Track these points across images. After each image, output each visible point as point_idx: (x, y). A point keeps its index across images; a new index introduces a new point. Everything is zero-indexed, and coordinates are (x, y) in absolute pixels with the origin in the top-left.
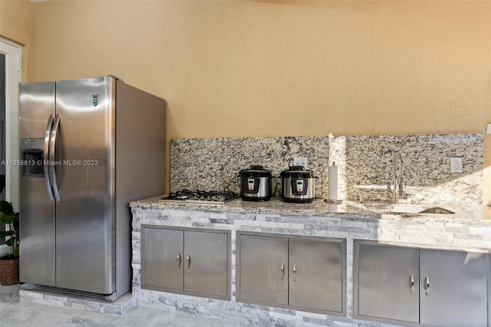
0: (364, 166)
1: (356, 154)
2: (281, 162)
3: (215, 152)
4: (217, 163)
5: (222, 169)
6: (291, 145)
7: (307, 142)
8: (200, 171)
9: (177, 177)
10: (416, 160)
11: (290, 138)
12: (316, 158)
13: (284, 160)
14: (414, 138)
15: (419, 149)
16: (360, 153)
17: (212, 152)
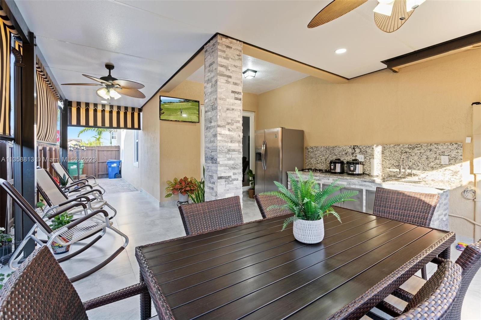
0: (392, 159)
1: (388, 154)
2: (352, 157)
3: (323, 153)
4: (324, 157)
5: (326, 160)
6: (356, 149)
7: (363, 148)
8: (317, 161)
9: (308, 163)
10: (421, 157)
11: (355, 146)
12: (368, 155)
13: (353, 156)
14: (420, 146)
15: (422, 151)
16: (390, 153)
17: (322, 152)
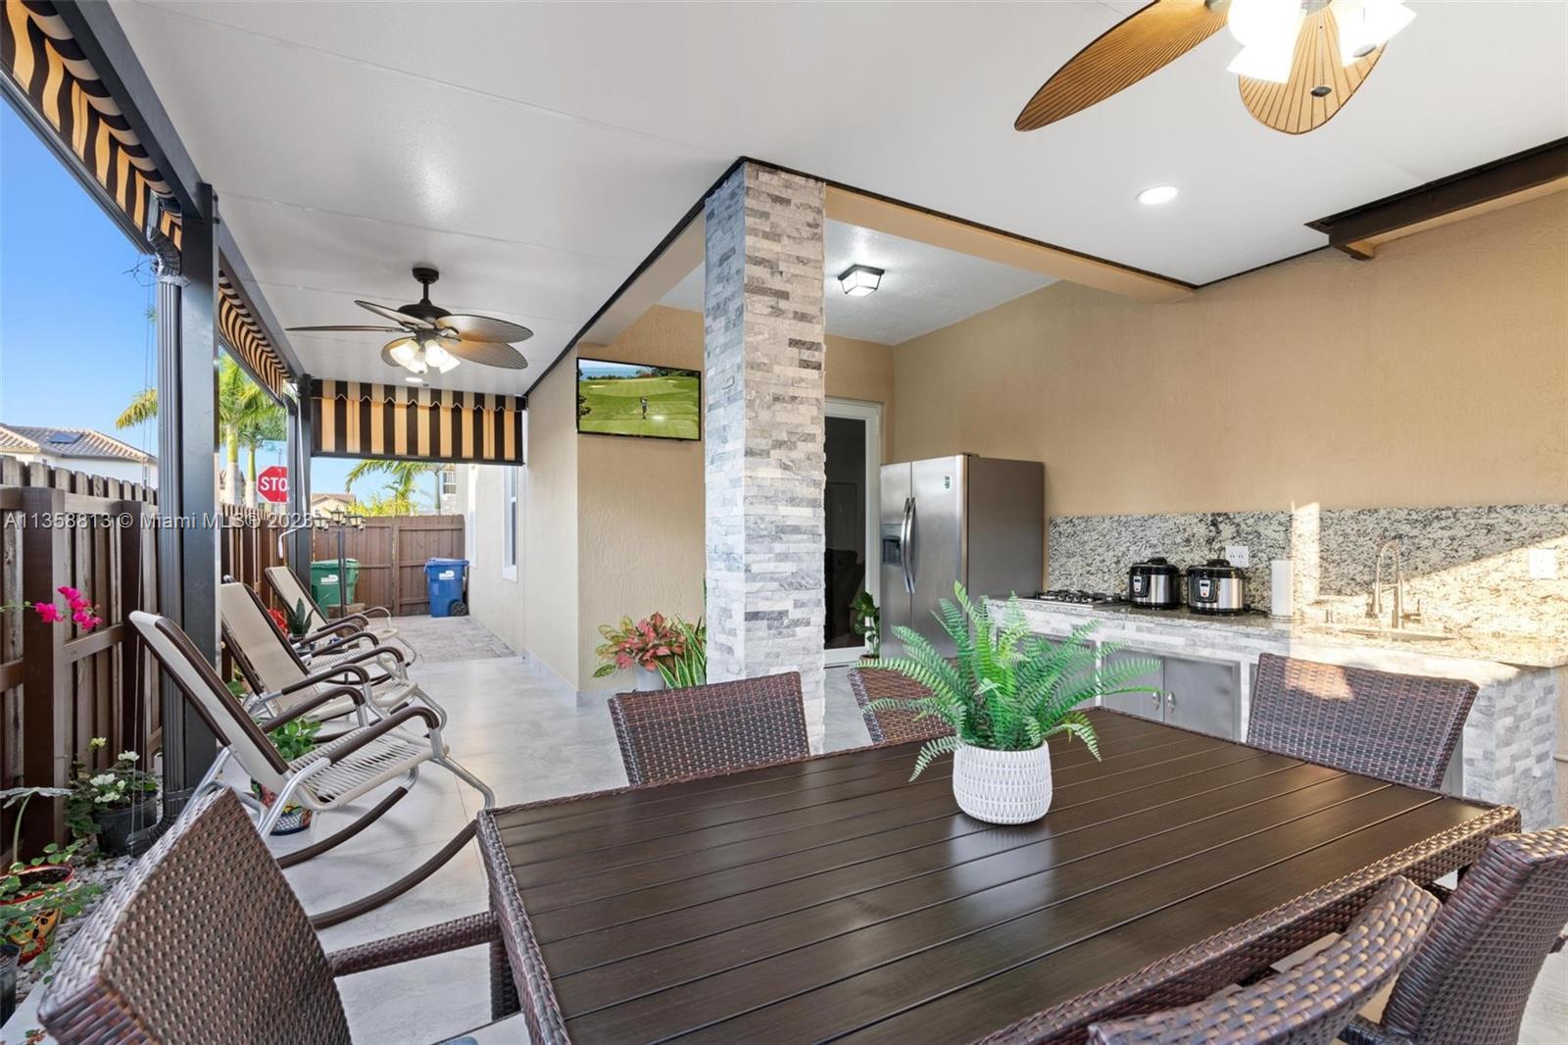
0: (1349, 561)
1: (1333, 542)
2: (1207, 553)
3: (1108, 537)
4: (1111, 553)
5: (1118, 562)
6: (1221, 527)
7: (1247, 522)
8: (1088, 565)
9: (1057, 572)
10: (1454, 553)
11: (1219, 515)
12: (1263, 547)
13: (1210, 550)
14: (1450, 513)
15: (1458, 532)
16: (1341, 539)
17: (1105, 536)
